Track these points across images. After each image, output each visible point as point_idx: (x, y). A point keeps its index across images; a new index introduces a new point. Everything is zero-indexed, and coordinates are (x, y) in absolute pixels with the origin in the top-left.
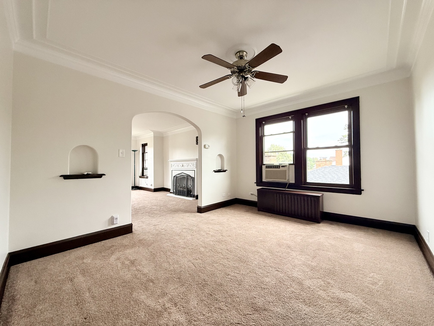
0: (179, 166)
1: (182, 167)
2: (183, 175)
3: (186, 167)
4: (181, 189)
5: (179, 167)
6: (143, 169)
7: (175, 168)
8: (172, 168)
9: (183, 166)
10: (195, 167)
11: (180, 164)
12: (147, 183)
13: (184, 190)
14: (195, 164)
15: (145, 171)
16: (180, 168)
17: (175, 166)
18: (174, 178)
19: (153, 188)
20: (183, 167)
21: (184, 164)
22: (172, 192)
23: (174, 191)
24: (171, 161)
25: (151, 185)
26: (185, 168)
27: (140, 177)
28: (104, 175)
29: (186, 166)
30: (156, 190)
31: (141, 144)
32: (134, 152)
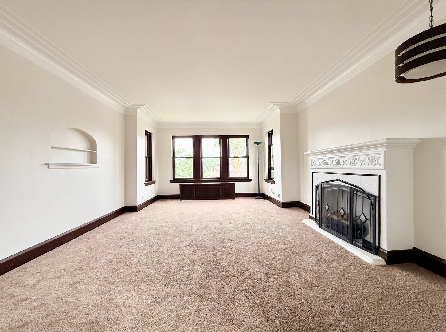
0: (329, 163)
1: (337, 167)
2: (339, 186)
3: (349, 166)
4: (335, 217)
5: (328, 167)
6: (270, 169)
7: (318, 167)
8: (313, 167)
9: (338, 163)
10: (382, 167)
11: (332, 160)
12: (273, 192)
13: (344, 221)
14: (382, 156)
15: (272, 171)
16: (331, 167)
17: (318, 163)
18: (316, 190)
19: (281, 200)
20: (339, 166)
21: (341, 159)
22: (314, 216)
23: (318, 216)
24: (311, 154)
25: (279, 196)
26: (347, 167)
27: (266, 181)
29: (348, 162)
30: (286, 205)
31: (266, 133)
32: (258, 145)
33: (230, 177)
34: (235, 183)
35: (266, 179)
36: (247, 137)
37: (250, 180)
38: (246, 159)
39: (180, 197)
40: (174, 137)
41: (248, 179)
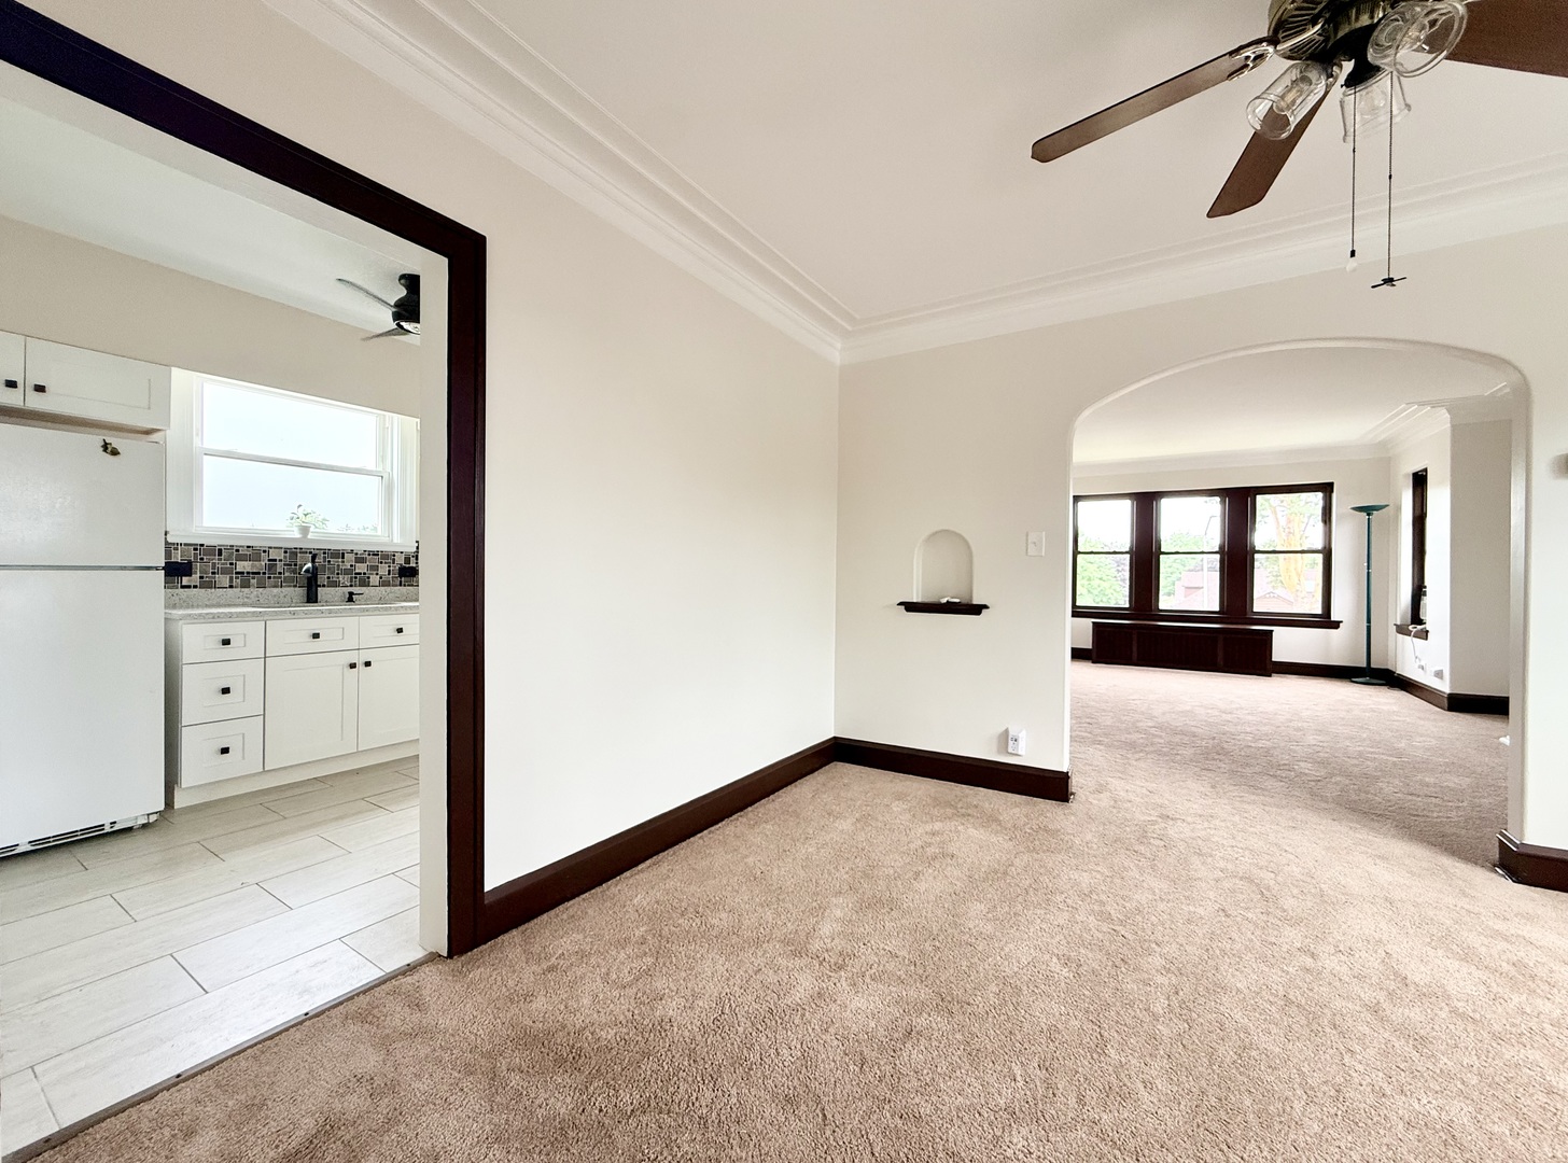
6: (1420, 592)
12: (1423, 663)
19: (1445, 687)
25: (1439, 674)
27: (1402, 630)
28: (986, 607)
30: (1459, 703)
31: (1406, 475)
32: (1368, 515)
33: (1255, 610)
34: (1272, 631)
35: (1398, 623)
36: (1327, 488)
37: (1336, 625)
38: (1319, 558)
39: (1094, 656)
40: (1077, 499)
41: (1325, 621)
